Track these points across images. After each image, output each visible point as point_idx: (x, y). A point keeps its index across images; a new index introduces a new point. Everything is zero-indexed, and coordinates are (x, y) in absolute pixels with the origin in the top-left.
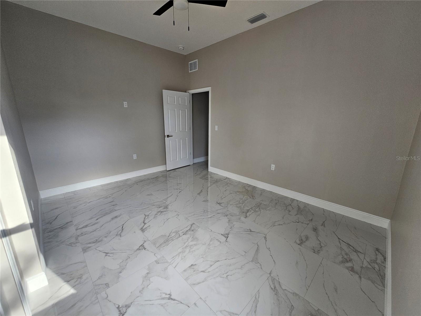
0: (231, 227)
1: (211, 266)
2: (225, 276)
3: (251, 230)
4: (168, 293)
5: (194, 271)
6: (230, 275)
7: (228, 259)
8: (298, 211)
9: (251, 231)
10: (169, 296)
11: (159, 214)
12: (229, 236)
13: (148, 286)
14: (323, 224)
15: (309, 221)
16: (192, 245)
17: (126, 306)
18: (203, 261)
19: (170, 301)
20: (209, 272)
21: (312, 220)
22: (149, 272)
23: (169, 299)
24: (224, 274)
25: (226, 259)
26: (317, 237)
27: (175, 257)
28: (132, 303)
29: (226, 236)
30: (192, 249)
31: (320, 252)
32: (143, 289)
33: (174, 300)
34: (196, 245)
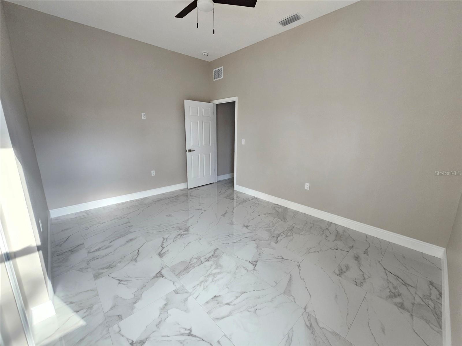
0: (260, 254)
1: (237, 298)
2: (253, 309)
3: (282, 257)
4: (188, 328)
5: (218, 303)
6: (259, 309)
7: (257, 291)
8: (337, 236)
9: (282, 259)
10: (189, 331)
11: (179, 237)
12: (258, 263)
13: (165, 319)
14: (366, 252)
15: (350, 248)
16: (215, 274)
17: (140, 342)
18: (228, 292)
19: (190, 337)
20: (234, 305)
21: (352, 247)
22: (167, 302)
23: (189, 335)
24: (251, 308)
25: (254, 289)
26: (359, 266)
27: (196, 287)
28: (147, 338)
29: (254, 263)
30: (215, 278)
31: (363, 285)
32: (160, 322)
33: (195, 336)
34: (220, 273)
